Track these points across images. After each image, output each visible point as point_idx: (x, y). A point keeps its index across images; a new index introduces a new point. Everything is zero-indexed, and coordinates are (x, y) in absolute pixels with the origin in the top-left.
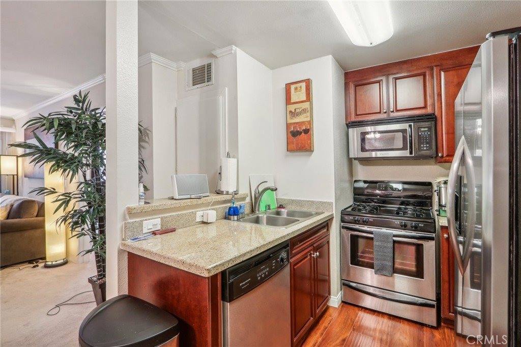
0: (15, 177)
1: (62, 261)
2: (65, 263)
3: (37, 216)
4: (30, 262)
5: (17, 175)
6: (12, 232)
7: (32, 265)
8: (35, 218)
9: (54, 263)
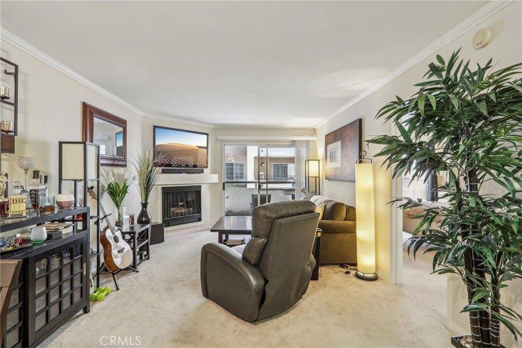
0: (318, 178)
1: (373, 275)
2: (375, 279)
3: (345, 220)
4: (342, 266)
5: (319, 177)
6: (329, 233)
7: (345, 270)
8: (343, 222)
9: (365, 275)
